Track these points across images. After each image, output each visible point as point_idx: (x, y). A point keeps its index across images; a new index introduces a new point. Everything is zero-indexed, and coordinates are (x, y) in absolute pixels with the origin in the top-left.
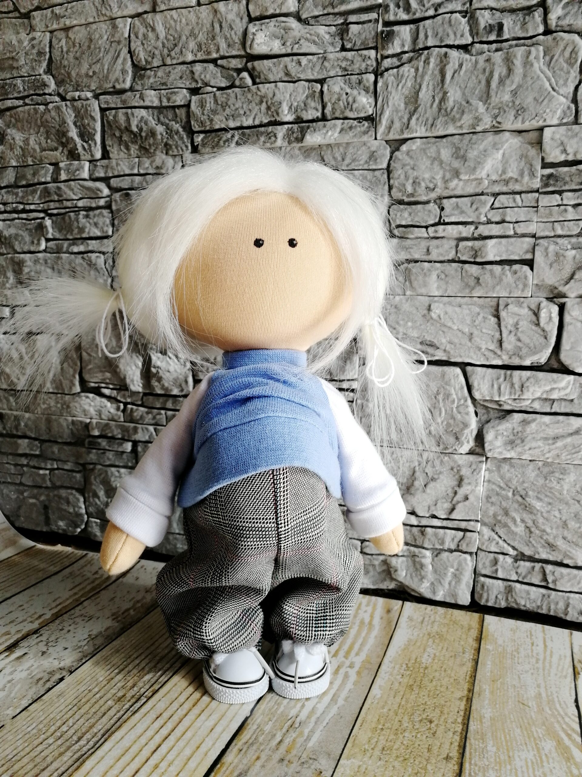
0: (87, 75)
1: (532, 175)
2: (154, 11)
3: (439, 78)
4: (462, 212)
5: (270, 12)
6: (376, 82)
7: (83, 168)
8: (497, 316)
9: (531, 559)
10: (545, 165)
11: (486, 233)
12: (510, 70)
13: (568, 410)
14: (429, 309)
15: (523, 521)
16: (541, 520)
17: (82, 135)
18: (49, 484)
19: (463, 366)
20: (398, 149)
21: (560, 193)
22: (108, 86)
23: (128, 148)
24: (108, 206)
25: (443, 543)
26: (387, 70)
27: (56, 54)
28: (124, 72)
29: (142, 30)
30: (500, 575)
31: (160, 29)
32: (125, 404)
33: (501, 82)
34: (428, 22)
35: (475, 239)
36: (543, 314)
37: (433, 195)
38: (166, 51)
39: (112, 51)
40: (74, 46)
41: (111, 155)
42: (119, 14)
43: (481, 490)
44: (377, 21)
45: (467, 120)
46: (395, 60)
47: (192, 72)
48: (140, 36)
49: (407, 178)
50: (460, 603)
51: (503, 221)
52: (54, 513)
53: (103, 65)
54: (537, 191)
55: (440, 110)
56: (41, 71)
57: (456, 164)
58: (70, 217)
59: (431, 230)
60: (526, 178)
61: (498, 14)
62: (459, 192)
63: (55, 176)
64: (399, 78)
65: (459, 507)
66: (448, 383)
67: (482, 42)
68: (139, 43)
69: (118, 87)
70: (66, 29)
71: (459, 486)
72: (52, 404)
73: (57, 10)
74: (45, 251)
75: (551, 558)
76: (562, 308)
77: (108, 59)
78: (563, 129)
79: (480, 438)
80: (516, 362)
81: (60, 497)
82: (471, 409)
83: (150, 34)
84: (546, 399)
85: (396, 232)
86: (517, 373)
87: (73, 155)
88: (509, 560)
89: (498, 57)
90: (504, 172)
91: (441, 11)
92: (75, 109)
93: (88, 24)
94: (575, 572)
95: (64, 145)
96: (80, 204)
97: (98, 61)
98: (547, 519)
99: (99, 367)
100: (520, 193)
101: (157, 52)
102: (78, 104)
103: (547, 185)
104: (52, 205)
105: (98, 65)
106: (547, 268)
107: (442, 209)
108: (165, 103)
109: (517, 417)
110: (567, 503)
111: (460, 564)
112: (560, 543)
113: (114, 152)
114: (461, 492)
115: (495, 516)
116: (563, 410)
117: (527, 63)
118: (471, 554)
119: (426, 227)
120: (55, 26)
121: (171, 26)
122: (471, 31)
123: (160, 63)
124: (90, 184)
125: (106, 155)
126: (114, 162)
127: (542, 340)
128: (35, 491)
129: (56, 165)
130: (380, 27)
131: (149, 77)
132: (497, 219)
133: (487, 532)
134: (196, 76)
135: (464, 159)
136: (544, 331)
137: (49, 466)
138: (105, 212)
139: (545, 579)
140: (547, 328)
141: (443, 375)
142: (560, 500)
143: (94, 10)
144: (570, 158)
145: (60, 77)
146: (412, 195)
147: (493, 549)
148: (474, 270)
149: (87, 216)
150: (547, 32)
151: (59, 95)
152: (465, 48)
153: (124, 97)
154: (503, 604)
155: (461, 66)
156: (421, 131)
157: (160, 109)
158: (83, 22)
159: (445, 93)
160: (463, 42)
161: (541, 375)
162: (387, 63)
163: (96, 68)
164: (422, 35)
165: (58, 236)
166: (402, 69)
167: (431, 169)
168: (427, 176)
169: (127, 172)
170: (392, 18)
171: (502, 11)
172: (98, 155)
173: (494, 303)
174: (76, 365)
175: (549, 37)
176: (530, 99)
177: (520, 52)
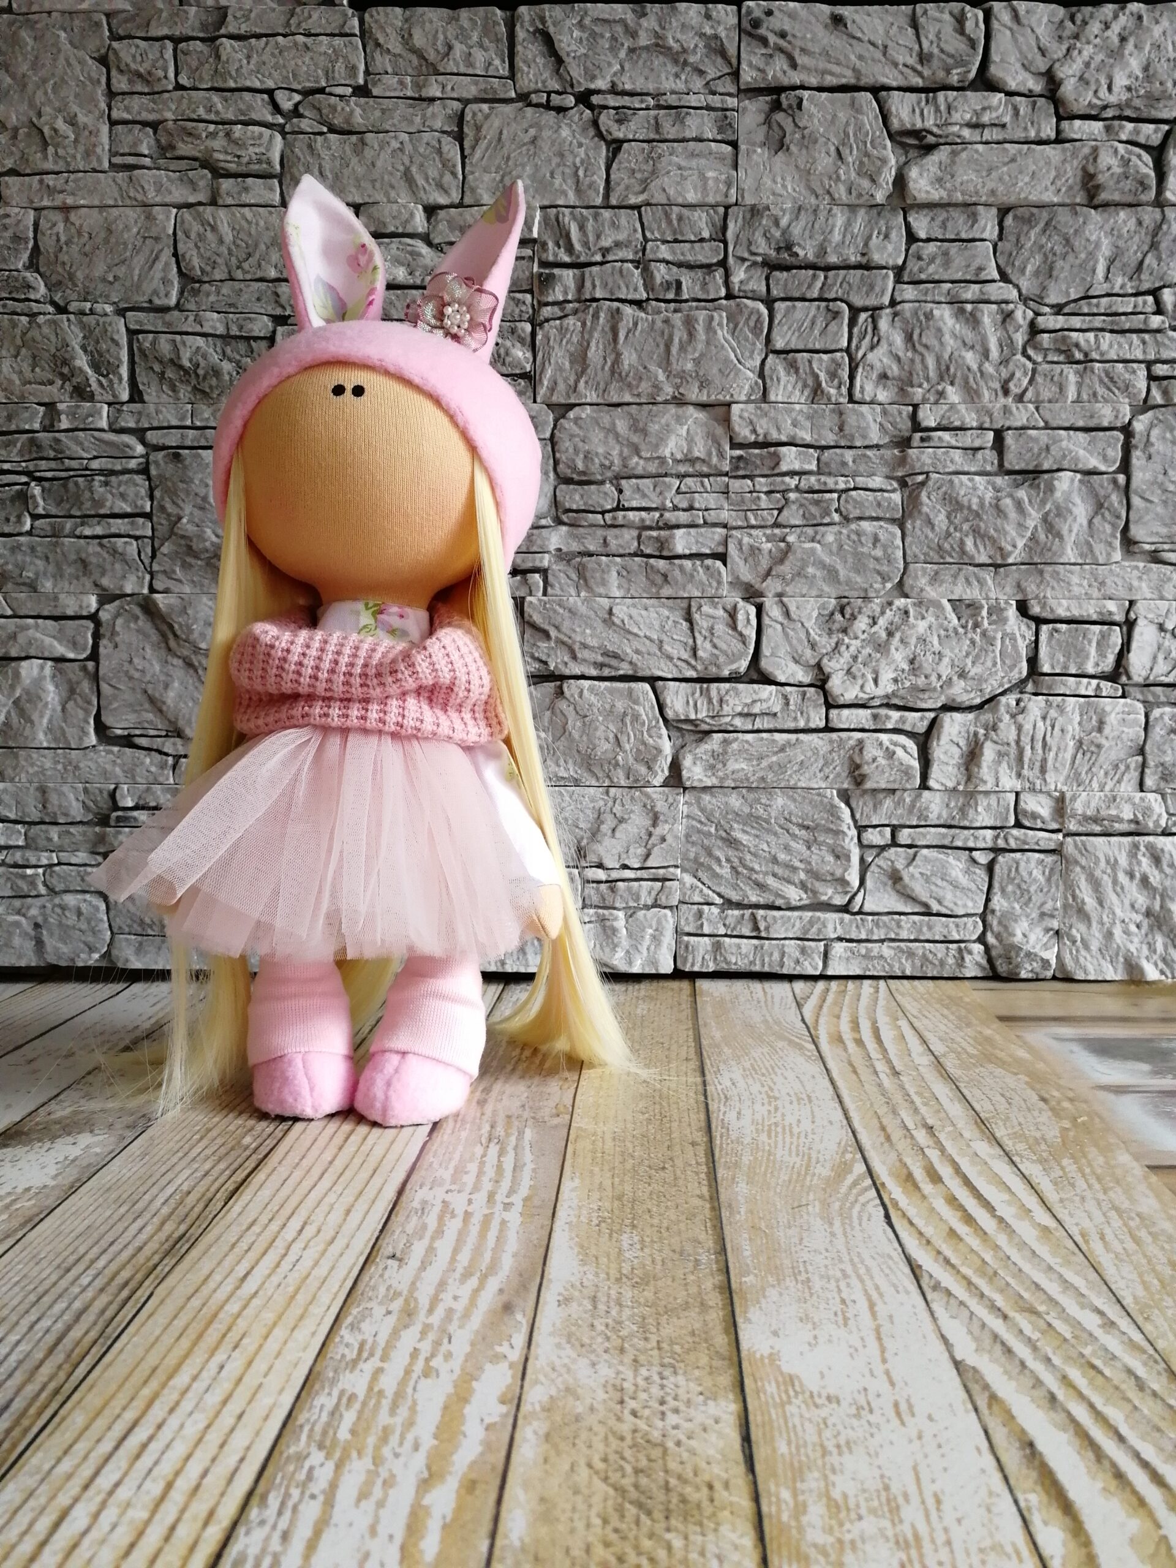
0: (104, 280)
1: (721, 455)
2: (213, 202)
3: (610, 336)
4: (644, 496)
5: (391, 229)
6: (533, 334)
7: (100, 413)
8: (689, 619)
9: (739, 905)
10: (734, 445)
11: (673, 521)
12: (691, 335)
13: (771, 726)
14: (610, 612)
15: (728, 860)
16: (748, 857)
17: (96, 366)
18: (42, 890)
19: (652, 680)
20: (563, 416)
21: (751, 477)
22: (141, 299)
23: (174, 389)
24: (144, 471)
25: (637, 898)
26: (547, 320)
27: (47, 243)
28: (165, 281)
29: (196, 228)
30: (706, 930)
31: (225, 230)
32: (177, 758)
33: (682, 348)
34: (595, 269)
35: (660, 528)
36: (741, 616)
37: (609, 474)
38: (234, 260)
39: (146, 250)
40: (79, 233)
41: (146, 398)
42: (158, 199)
43: (680, 828)
44: (532, 259)
45: (645, 387)
46: (556, 309)
47: (277, 294)
48: (193, 235)
49: (576, 451)
50: (662, 971)
51: (691, 508)
52: (51, 935)
53: (131, 269)
54: (726, 474)
55: (613, 372)
56: (20, 266)
57: (635, 439)
58: (76, 484)
59: (608, 516)
60: (715, 460)
61: (675, 269)
62: (639, 471)
63: (47, 422)
64: (562, 331)
65: (656, 851)
66: (636, 702)
67: (658, 300)
68: (191, 245)
69: (157, 302)
70: (66, 209)
71: (654, 825)
72: (48, 764)
73: (50, 180)
74: (29, 533)
75: (762, 901)
76: (760, 609)
77: (139, 262)
78: (751, 407)
79: (675, 767)
80: (713, 671)
81: (63, 908)
82: (664, 731)
83: (209, 234)
84: (748, 715)
85: (564, 518)
86: (714, 686)
87: (82, 393)
88: (715, 910)
89: (677, 319)
90: (690, 450)
91: (610, 258)
92: (83, 326)
93: (102, 207)
94: (788, 913)
95: (65, 378)
96: (95, 465)
97: (123, 262)
98: (755, 855)
99: (131, 705)
100: (708, 476)
101: (219, 260)
102: (91, 320)
103: (737, 468)
104: (43, 464)
105: (123, 269)
106: (741, 563)
107: (620, 491)
108: (234, 331)
109: (717, 737)
110: (775, 834)
111: (659, 922)
112: (771, 881)
113: (151, 393)
114: (658, 831)
115: (696, 860)
116: (766, 726)
117: (709, 328)
118: (670, 908)
119: (603, 513)
120: (46, 203)
121: (242, 228)
122: (645, 285)
123: (224, 276)
124: (112, 437)
125: (136, 396)
126: (152, 408)
127: (740, 646)
128: (17, 903)
129: (50, 406)
130: (535, 269)
131: (208, 295)
132: (685, 505)
133: (688, 879)
134: (283, 300)
135: (644, 432)
136: (741, 634)
137: (45, 862)
138: (139, 479)
139: (756, 928)
140: (746, 632)
141: (630, 691)
142: (768, 831)
143: (115, 189)
144: (761, 439)
145: (54, 278)
146: (584, 473)
147: (697, 898)
148: (661, 564)
149: (106, 484)
150: (729, 296)
151: (53, 303)
152: (638, 304)
153: (168, 317)
154: (711, 967)
155: (636, 324)
156: (592, 397)
157: (226, 338)
158: (96, 203)
159: (618, 355)
160: (637, 297)
161: (741, 686)
162: (547, 312)
163: (121, 271)
164: (588, 284)
165: (54, 511)
166: (566, 321)
167: (606, 443)
168: (601, 450)
169: (174, 422)
170: (551, 258)
171: (679, 265)
172: (125, 396)
173: (684, 604)
174: (89, 703)
175: (732, 302)
176: (715, 371)
177: (702, 315)
